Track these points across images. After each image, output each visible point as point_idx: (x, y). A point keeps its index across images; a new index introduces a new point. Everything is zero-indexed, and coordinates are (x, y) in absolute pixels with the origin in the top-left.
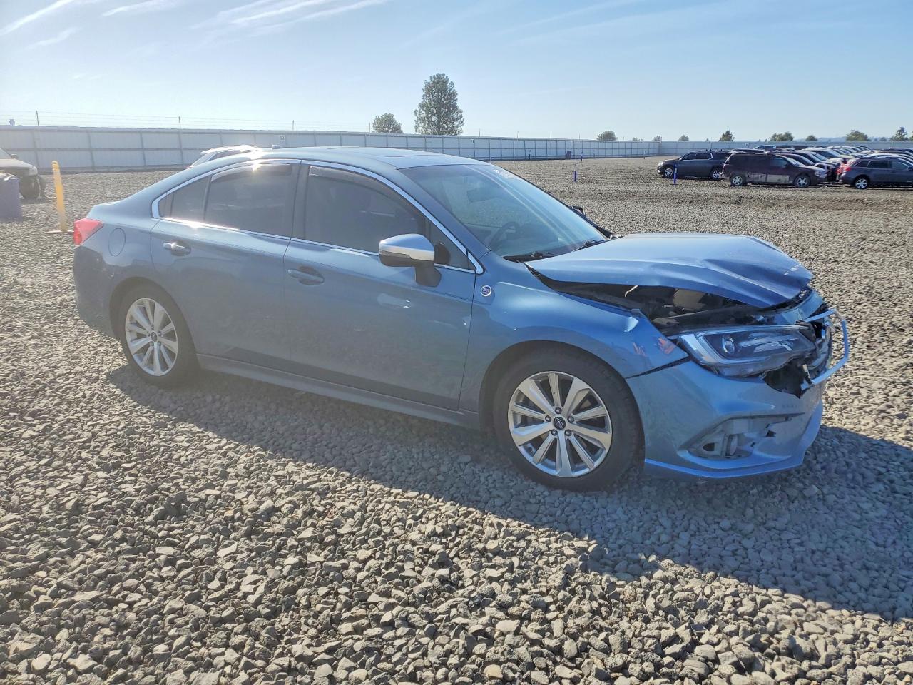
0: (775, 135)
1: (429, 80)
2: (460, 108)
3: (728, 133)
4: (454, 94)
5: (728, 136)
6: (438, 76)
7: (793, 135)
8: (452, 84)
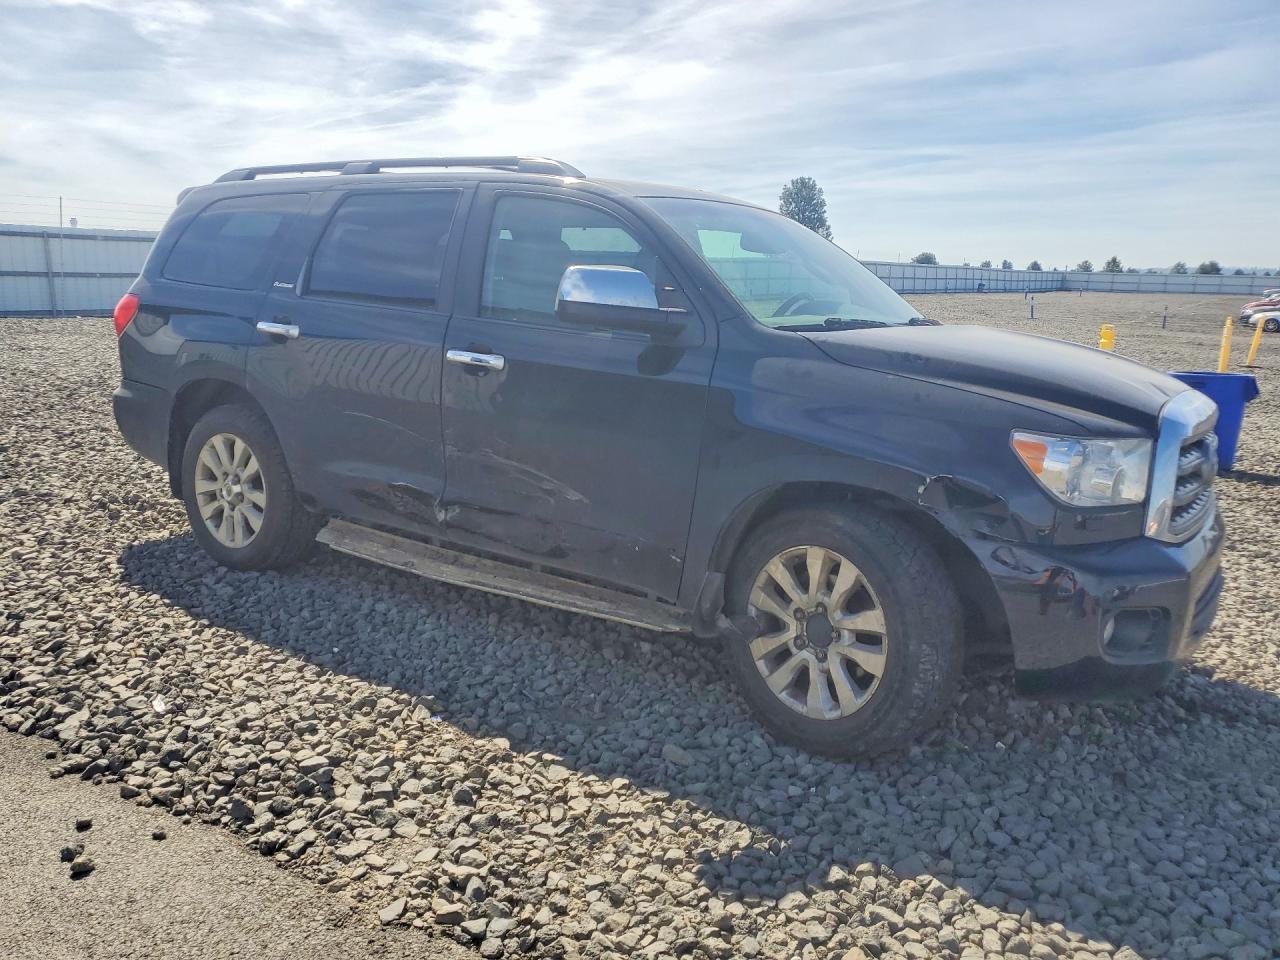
0: (1178, 265)
1: (790, 186)
2: (827, 224)
3: (1114, 260)
4: (822, 204)
5: (1114, 266)
6: (802, 180)
7: (1221, 265)
8: (820, 191)
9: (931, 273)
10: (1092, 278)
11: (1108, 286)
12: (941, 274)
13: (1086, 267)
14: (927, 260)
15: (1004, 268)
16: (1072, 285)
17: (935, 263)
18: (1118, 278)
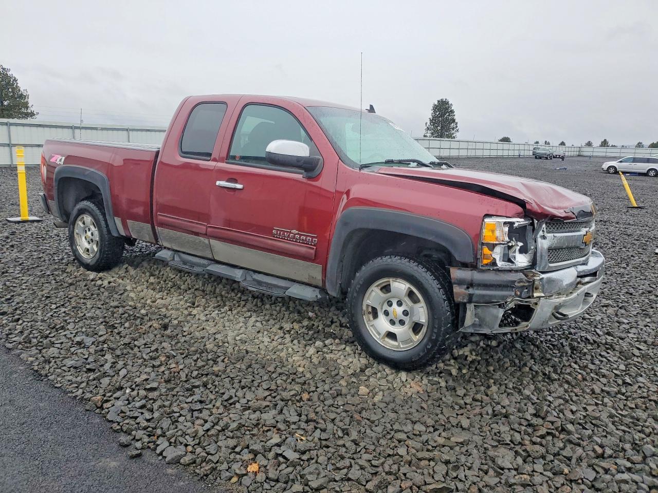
9: (511, 147)
10: (595, 150)
11: (604, 154)
12: (517, 147)
13: (589, 144)
14: (506, 140)
15: (545, 144)
16: (585, 154)
17: (510, 142)
18: (609, 150)
